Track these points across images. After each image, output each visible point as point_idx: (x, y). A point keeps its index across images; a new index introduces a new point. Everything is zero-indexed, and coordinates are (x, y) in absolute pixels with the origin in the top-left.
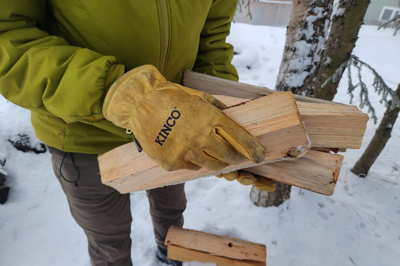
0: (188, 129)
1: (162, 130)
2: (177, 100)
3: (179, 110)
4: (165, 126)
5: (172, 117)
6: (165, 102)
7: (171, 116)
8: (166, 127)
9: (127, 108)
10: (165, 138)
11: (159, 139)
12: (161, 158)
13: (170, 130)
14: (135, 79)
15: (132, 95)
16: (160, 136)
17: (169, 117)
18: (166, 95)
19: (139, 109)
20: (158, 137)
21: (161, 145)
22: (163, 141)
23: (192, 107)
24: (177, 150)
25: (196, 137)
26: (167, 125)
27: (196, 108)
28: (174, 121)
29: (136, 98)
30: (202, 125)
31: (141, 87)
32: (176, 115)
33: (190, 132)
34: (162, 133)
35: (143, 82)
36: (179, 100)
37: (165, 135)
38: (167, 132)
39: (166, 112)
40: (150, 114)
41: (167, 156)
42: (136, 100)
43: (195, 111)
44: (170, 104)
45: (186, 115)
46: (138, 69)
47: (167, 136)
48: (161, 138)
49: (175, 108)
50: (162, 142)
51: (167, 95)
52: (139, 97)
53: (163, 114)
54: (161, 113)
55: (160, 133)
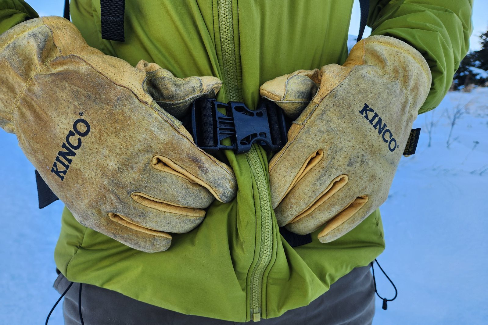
0: (105, 156)
1: (60, 153)
2: (84, 98)
3: (88, 120)
4: (64, 146)
5: (74, 132)
6: (63, 101)
7: (72, 130)
8: (67, 148)
9: (5, 106)
10: (67, 167)
11: (58, 167)
12: (65, 199)
13: (74, 154)
14: (14, 48)
15: (11, 80)
16: (58, 163)
17: (71, 132)
18: (65, 87)
19: (24, 110)
20: (55, 165)
21: (62, 178)
22: (65, 172)
23: (112, 114)
24: (88, 191)
25: (121, 171)
26: (67, 145)
27: (121, 117)
28: (79, 140)
29: (17, 87)
30: (132, 151)
31: (24, 66)
32: (82, 128)
33: (108, 162)
34: (61, 158)
35: (29, 54)
36: (89, 97)
37: (67, 163)
38: (70, 157)
39: (65, 121)
40: (39, 121)
41: (73, 199)
42: (17, 91)
43: (118, 122)
44: (72, 106)
45: (100, 130)
46: (23, 26)
47: (69, 164)
48: (61, 167)
49: (81, 114)
50: (62, 174)
51: (67, 85)
52: (21, 86)
53: (60, 124)
54: (56, 122)
55: (58, 157)
